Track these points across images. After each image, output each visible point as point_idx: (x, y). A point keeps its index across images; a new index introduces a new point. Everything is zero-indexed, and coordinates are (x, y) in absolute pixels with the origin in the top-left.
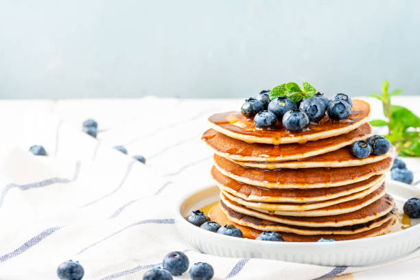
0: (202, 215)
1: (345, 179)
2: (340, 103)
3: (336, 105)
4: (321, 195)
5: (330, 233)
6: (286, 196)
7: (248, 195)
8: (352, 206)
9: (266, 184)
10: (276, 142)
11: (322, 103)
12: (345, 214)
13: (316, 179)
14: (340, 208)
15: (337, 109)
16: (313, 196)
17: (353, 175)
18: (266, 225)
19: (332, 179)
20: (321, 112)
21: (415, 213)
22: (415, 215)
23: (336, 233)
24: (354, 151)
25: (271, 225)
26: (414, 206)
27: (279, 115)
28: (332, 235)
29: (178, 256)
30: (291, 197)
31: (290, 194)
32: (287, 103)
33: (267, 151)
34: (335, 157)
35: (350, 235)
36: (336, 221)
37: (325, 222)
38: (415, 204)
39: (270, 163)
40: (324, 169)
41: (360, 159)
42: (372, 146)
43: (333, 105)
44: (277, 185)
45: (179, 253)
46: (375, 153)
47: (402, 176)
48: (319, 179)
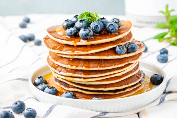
0: (42, 79)
1: (110, 66)
2: (112, 24)
3: (110, 25)
4: (96, 74)
5: (102, 93)
6: (78, 74)
7: (60, 72)
8: (115, 80)
9: (69, 66)
10: (75, 45)
11: (102, 24)
12: (111, 84)
13: (94, 65)
14: (108, 81)
15: (110, 27)
16: (92, 74)
17: (115, 64)
18: (70, 87)
19: (103, 65)
20: (101, 29)
21: (155, 82)
22: (155, 83)
23: (105, 94)
24: (116, 51)
25: (72, 88)
26: (155, 78)
27: (78, 29)
28: (103, 94)
29: (19, 104)
30: (80, 74)
31: (80, 73)
32: (84, 24)
33: (70, 49)
34: (106, 54)
35: (113, 95)
36: (105, 88)
37: (99, 88)
38: (156, 77)
39: (71, 55)
40: (99, 60)
41: (120, 55)
42: (127, 48)
43: (108, 25)
44: (74, 67)
45: (20, 102)
46: (129, 52)
47: (161, 58)
48: (96, 65)
